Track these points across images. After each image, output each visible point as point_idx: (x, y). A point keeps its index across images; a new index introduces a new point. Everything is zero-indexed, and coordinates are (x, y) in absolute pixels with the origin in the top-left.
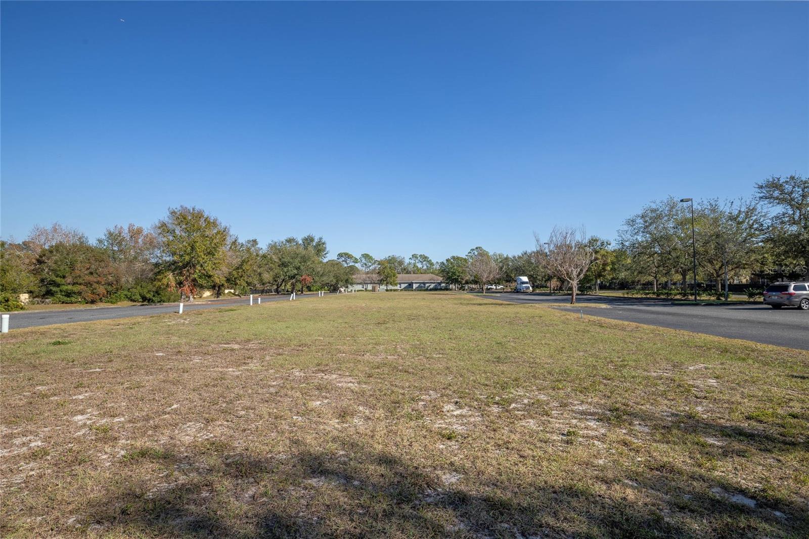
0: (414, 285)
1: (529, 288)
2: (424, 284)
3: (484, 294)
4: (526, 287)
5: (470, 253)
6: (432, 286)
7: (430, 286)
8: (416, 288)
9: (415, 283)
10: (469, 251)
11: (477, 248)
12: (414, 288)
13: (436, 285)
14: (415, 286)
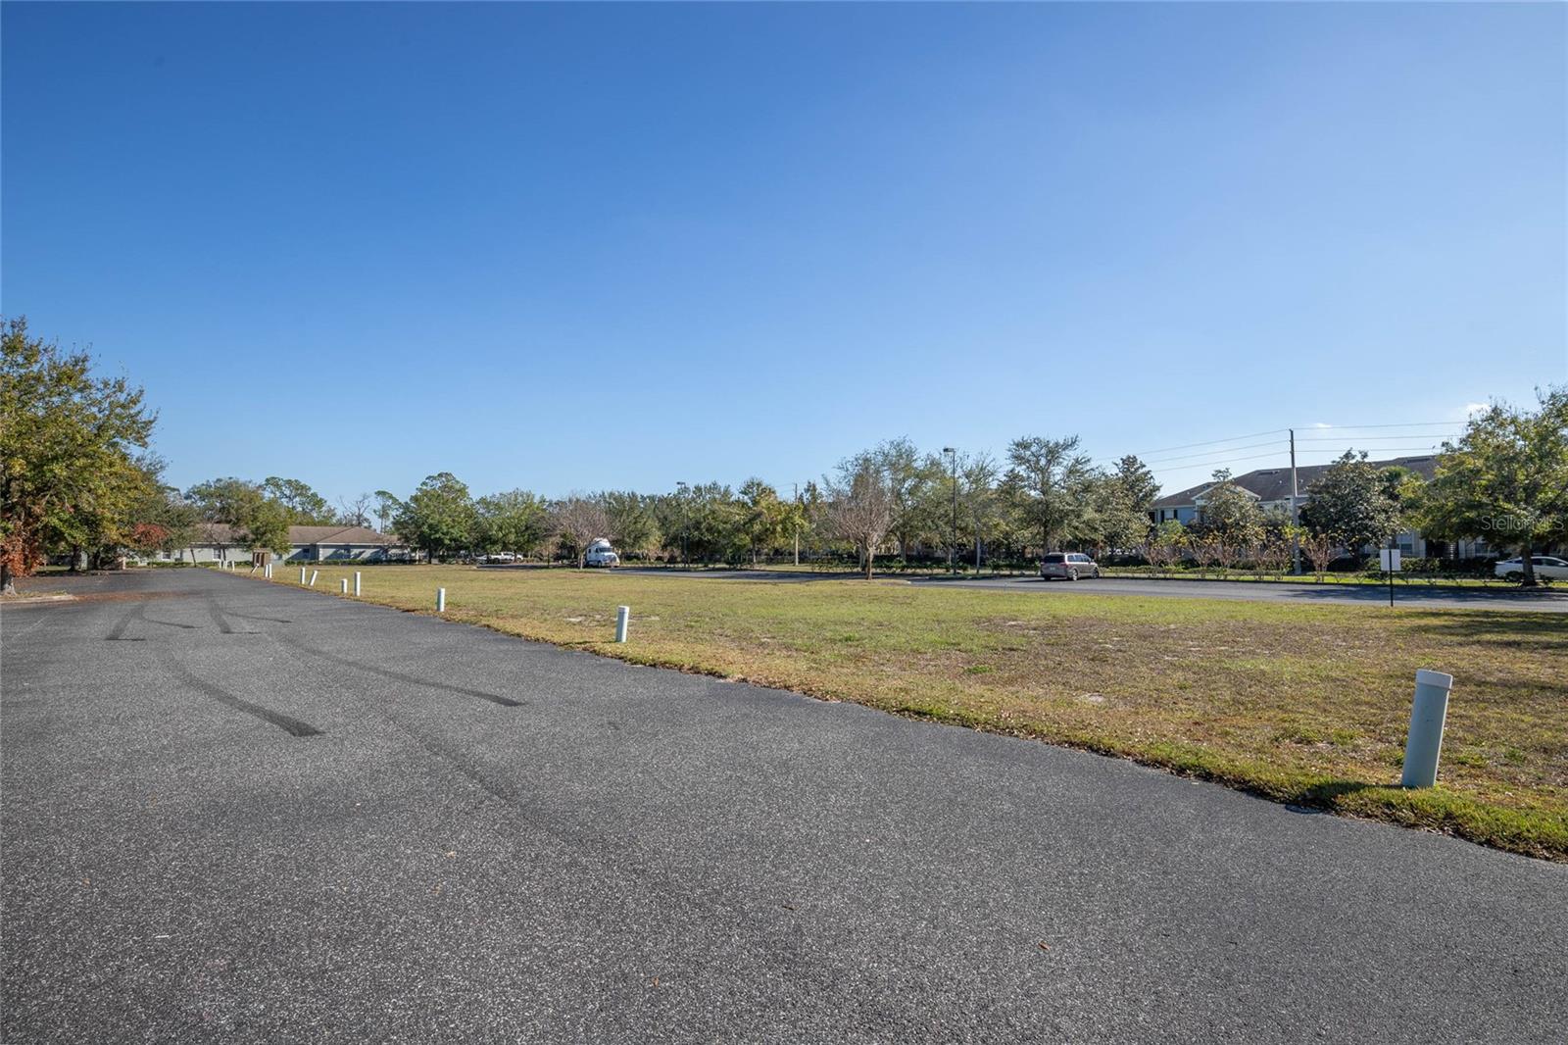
0: (321, 551)
1: (615, 559)
2: (348, 548)
3: (581, 569)
4: (609, 557)
5: (424, 484)
6: (368, 554)
7: (361, 553)
8: (326, 558)
9: (325, 547)
10: (424, 480)
11: (440, 475)
12: (321, 559)
13: (378, 552)
14: (323, 554)
